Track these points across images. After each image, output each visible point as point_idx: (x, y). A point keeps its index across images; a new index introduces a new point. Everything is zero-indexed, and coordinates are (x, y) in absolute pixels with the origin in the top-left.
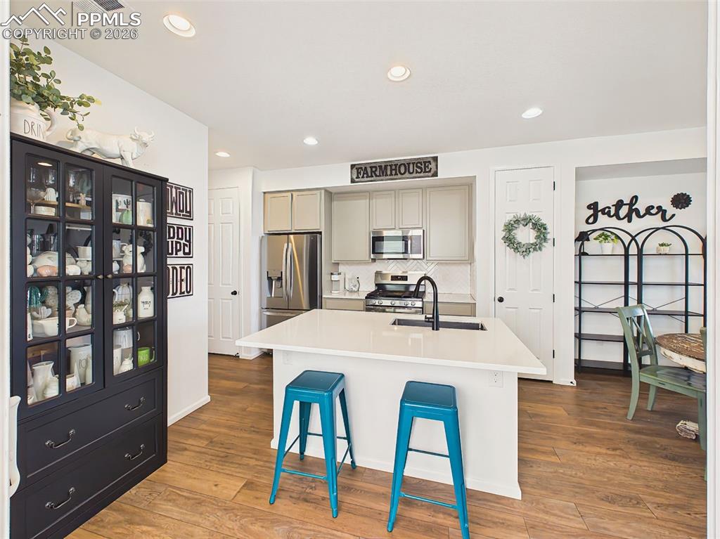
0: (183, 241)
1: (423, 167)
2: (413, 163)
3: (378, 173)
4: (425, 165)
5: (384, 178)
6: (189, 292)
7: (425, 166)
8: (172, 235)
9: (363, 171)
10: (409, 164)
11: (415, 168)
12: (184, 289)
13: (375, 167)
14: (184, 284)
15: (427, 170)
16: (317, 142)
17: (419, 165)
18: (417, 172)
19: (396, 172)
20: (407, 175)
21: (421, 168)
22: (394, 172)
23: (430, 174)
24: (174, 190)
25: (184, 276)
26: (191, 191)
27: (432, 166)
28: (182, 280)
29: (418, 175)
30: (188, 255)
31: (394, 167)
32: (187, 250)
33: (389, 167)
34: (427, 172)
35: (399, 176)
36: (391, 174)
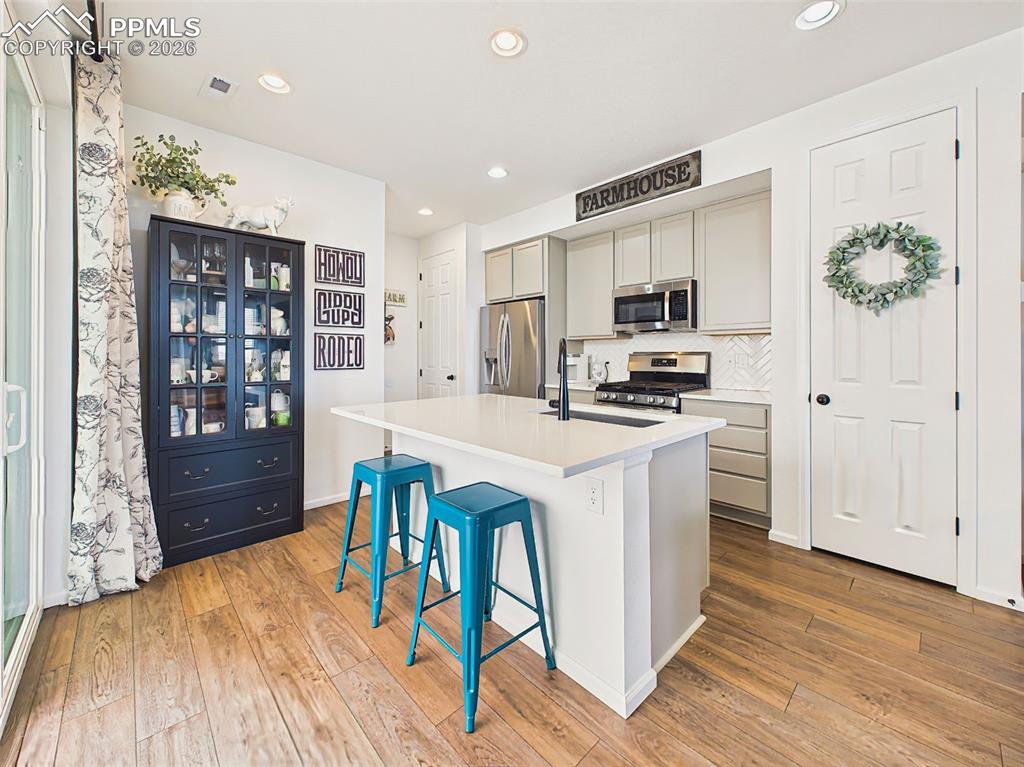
0: (352, 310)
1: (676, 174)
2: (661, 172)
3: (610, 199)
4: (679, 169)
5: (620, 204)
6: (359, 364)
7: (680, 173)
8: (338, 303)
9: (590, 202)
10: (654, 174)
11: (664, 178)
12: (352, 361)
13: (607, 190)
14: (352, 356)
15: (683, 177)
16: (505, 174)
17: (670, 172)
18: (667, 185)
19: (636, 192)
20: (653, 193)
21: (672, 177)
22: (633, 192)
23: (688, 183)
24: (341, 256)
25: (352, 348)
26: (362, 256)
27: (692, 169)
28: (350, 352)
29: (669, 189)
30: (359, 324)
31: (632, 185)
32: (356, 319)
33: (626, 186)
34: (684, 181)
35: (641, 196)
36: (629, 197)
